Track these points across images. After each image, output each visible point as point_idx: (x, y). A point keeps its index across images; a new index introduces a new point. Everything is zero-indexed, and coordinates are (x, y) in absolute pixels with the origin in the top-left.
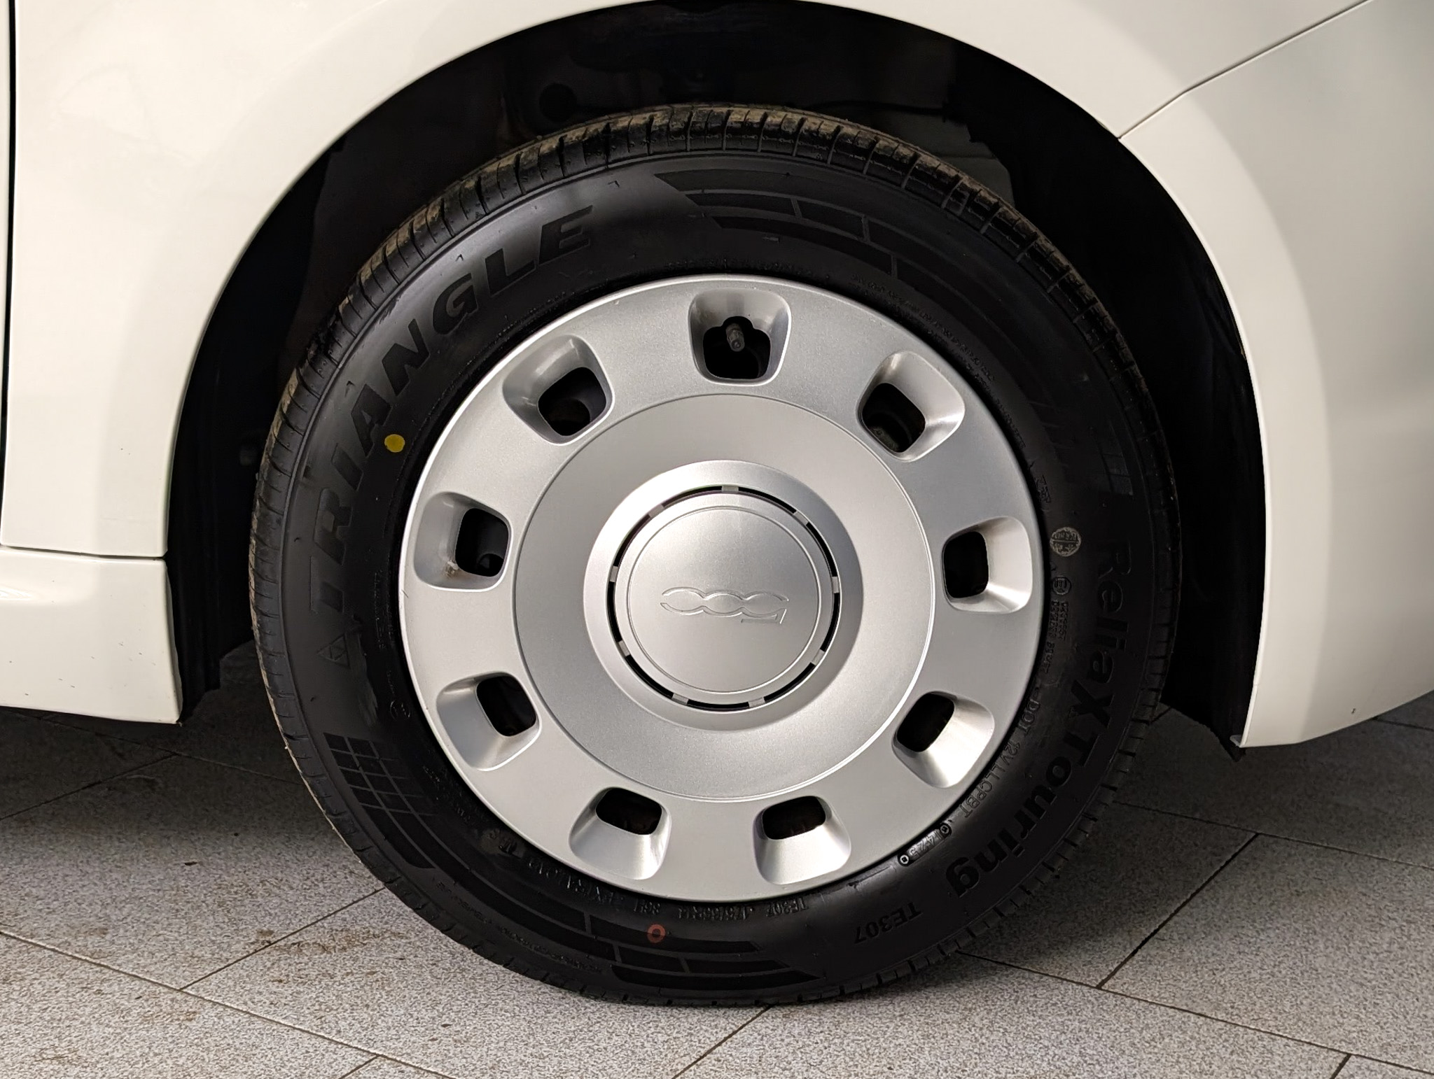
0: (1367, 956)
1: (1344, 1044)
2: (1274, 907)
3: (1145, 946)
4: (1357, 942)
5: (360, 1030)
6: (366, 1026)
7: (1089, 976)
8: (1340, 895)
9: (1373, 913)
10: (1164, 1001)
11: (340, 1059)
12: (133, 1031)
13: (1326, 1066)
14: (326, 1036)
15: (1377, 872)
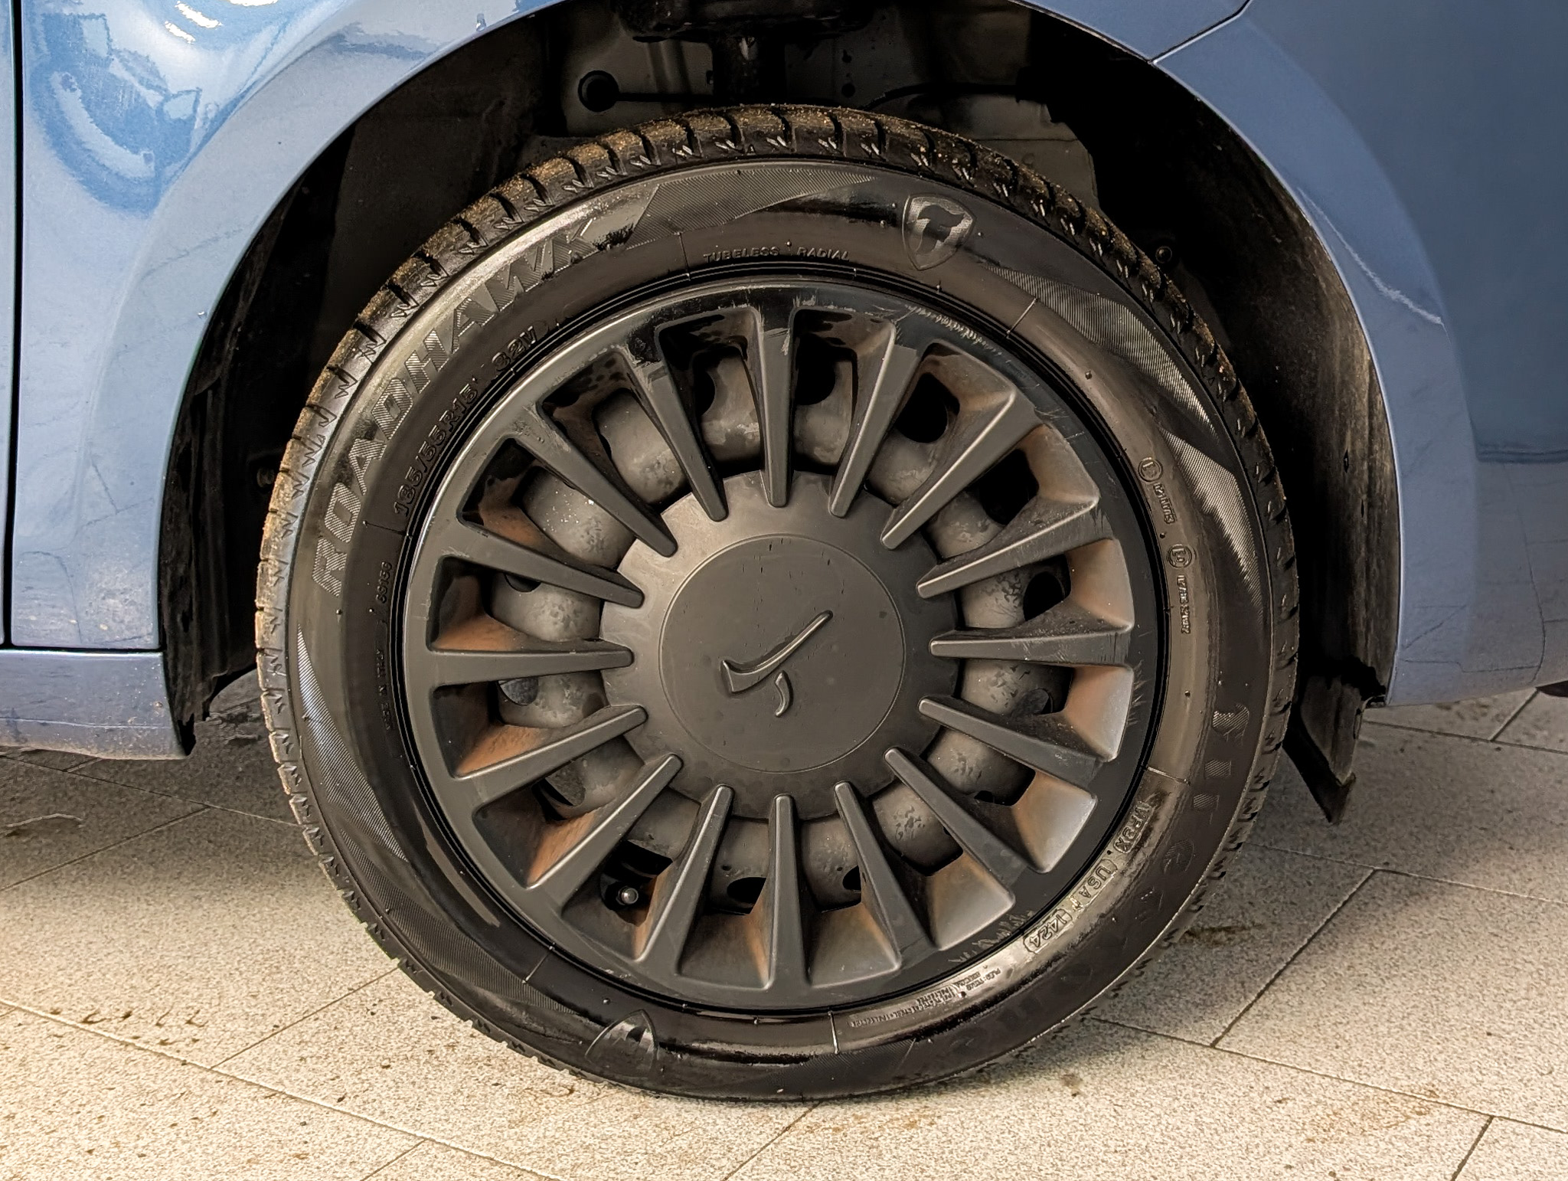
0: (1504, 1005)
1: (1484, 1103)
2: (1399, 952)
3: (1261, 999)
4: (1491, 989)
5: (406, 1110)
6: (412, 1105)
7: (1202, 1034)
8: (1469, 936)
9: (1507, 956)
10: (1284, 1061)
11: (384, 1144)
12: (160, 1116)
13: (1467, 1130)
14: (369, 1118)
15: (1508, 909)
